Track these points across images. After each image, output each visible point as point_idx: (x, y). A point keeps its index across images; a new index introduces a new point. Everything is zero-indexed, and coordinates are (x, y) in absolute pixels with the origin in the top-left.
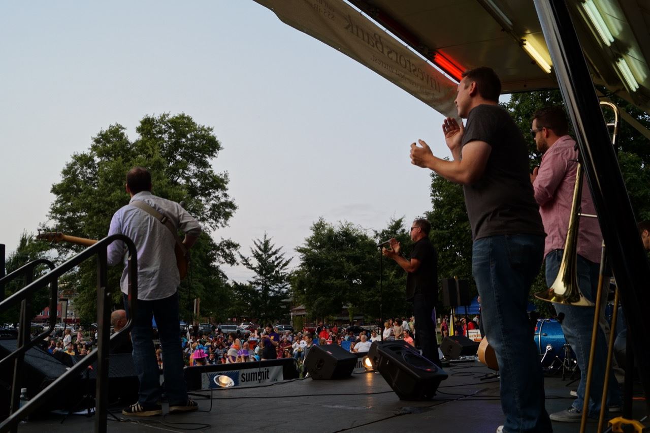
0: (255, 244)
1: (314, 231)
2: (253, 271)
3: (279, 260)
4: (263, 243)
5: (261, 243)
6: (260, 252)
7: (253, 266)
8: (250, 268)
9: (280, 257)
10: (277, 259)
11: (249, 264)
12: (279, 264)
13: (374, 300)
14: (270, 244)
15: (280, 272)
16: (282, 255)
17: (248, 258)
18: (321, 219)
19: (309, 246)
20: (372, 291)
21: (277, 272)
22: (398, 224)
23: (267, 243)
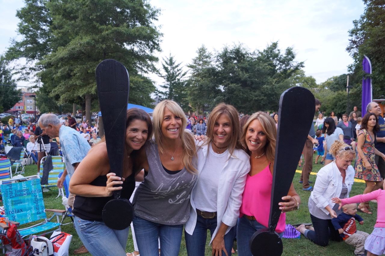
0: (164, 59)
1: (198, 53)
2: (163, 78)
3: (180, 71)
4: (169, 59)
5: (168, 59)
6: (166, 66)
7: (163, 75)
8: (160, 76)
9: (180, 70)
10: (178, 71)
11: (160, 73)
12: (179, 74)
13: (261, 98)
14: (174, 60)
15: (181, 79)
16: (181, 68)
17: (159, 70)
18: (203, 45)
19: (194, 64)
20: (257, 93)
21: (179, 80)
22: (275, 45)
23: (171, 60)
